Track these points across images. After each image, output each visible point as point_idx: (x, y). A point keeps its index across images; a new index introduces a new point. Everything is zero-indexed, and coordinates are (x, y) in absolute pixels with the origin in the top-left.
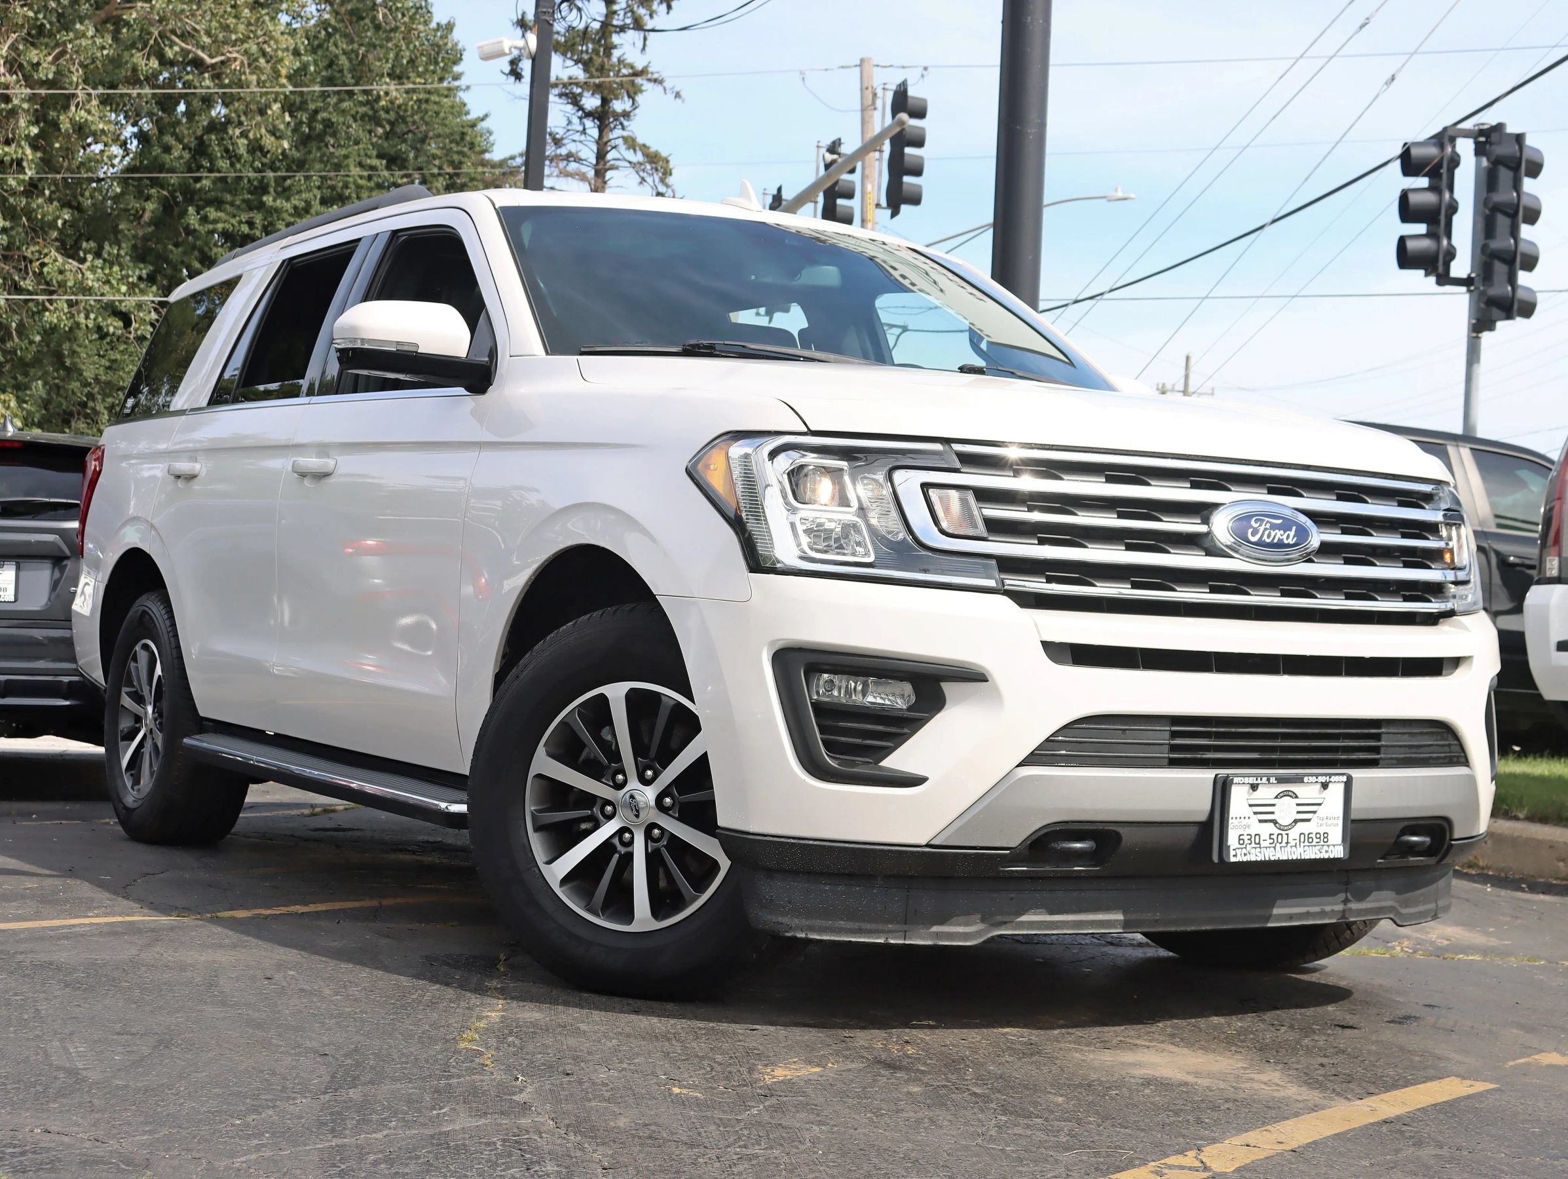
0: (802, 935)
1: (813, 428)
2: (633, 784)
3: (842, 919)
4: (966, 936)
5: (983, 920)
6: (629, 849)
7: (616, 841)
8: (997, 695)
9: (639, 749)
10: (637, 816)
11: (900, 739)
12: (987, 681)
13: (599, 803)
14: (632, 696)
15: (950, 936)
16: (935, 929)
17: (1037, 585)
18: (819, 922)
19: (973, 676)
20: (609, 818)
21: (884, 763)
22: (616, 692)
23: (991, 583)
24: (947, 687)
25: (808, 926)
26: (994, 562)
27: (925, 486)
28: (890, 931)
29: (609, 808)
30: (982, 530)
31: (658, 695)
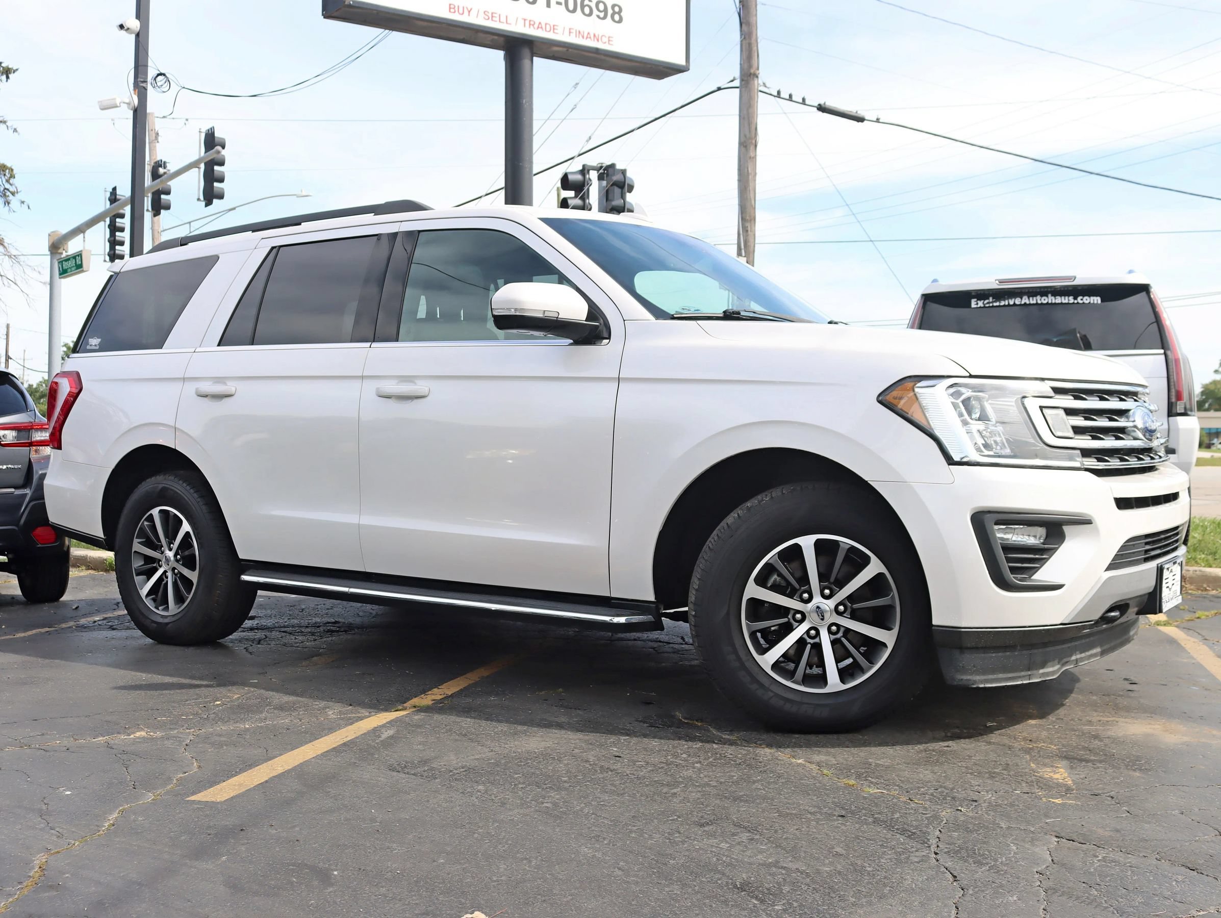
0: (982, 686)
1: (973, 374)
2: (817, 600)
3: (1001, 673)
4: (1053, 673)
5: (1059, 663)
6: (817, 640)
7: (805, 636)
8: (1097, 530)
9: (822, 577)
10: (823, 619)
11: (1043, 561)
12: (1091, 523)
13: (792, 612)
14: (818, 544)
15: (1048, 674)
16: (1041, 671)
17: (1115, 463)
18: (991, 677)
19: (1084, 521)
20: (801, 621)
21: (1034, 577)
22: (807, 543)
23: (1077, 464)
24: (1066, 529)
25: (985, 679)
26: (1078, 452)
27: (1041, 408)
28: (1024, 676)
29: (798, 616)
30: (1071, 433)
31: (837, 542)
